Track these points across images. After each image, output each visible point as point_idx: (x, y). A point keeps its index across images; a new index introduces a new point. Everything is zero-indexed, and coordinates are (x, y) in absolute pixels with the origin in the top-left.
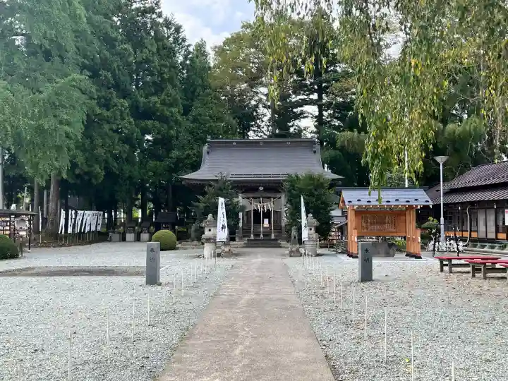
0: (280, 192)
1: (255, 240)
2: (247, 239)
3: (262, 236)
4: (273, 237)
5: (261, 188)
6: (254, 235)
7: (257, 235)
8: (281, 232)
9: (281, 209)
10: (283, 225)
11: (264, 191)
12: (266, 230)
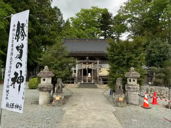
0: (97, 60)
1: (83, 83)
3: (87, 82)
4: (93, 82)
5: (87, 58)
7: (85, 81)
8: (97, 80)
9: (97, 69)
10: (98, 76)
11: (89, 59)
12: (89, 79)
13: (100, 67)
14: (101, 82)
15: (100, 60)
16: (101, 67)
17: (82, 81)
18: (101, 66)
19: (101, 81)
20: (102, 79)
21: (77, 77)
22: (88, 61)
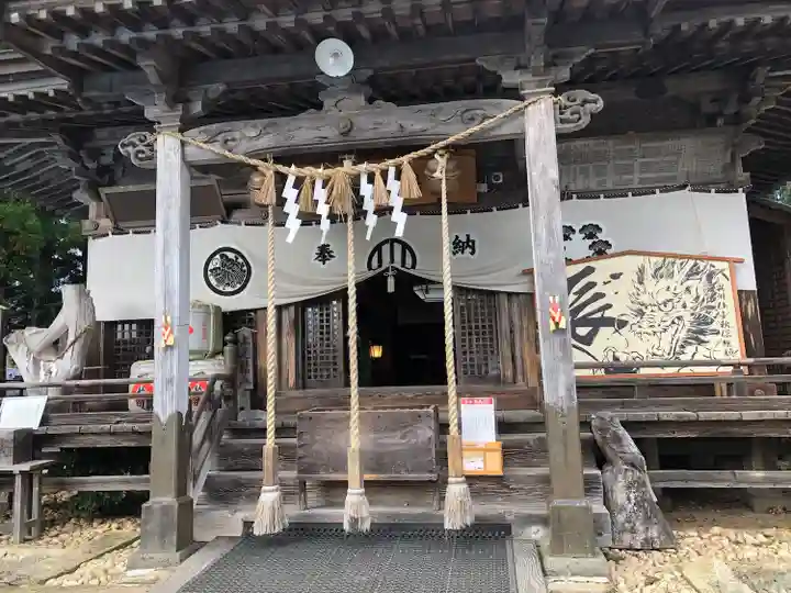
2: (229, 521)
3: (356, 495)
4: (456, 507)
8: (540, 452)
9: (528, 274)
10: (558, 391)
11: (370, 100)
12: (397, 440)
13: (579, 246)
14: (620, 496)
15: (581, 94)
16: (601, 250)
18: (591, 231)
19: (628, 486)
20: (637, 441)
21: (163, 419)
22: (360, 130)
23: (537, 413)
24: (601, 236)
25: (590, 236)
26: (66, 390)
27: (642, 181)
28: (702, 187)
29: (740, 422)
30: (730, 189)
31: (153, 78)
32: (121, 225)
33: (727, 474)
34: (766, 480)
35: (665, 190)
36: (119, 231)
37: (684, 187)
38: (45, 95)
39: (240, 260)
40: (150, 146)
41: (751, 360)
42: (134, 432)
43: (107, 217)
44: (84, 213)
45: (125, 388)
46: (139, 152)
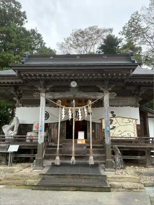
0: (102, 92)
1: (61, 165)
2: (49, 162)
3: (73, 158)
4: (91, 161)
5: (74, 84)
6: (61, 158)
8: (104, 152)
9: (101, 119)
10: (108, 141)
11: (78, 91)
12: (80, 149)
13: (111, 115)
14: (117, 160)
15: (113, 93)
16: (114, 116)
17: (58, 158)
19: (118, 158)
20: (120, 151)
21: (40, 143)
22: (77, 95)
23: (102, 145)
24: (114, 114)
25: (112, 113)
26: (15, 137)
27: (121, 104)
28: (132, 106)
29: (136, 148)
30: (136, 107)
31: (42, 84)
32: (24, 105)
33: (134, 157)
34: (140, 158)
35: (126, 106)
36: (23, 106)
37: (129, 106)
38: (17, 82)
39: (47, 114)
40: (39, 95)
41: (138, 137)
42: (28, 146)
43: (21, 103)
44: (15, 102)
45: (25, 137)
46: (37, 96)
